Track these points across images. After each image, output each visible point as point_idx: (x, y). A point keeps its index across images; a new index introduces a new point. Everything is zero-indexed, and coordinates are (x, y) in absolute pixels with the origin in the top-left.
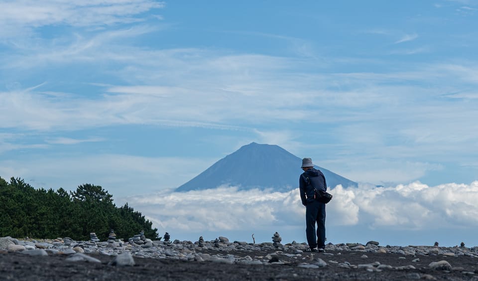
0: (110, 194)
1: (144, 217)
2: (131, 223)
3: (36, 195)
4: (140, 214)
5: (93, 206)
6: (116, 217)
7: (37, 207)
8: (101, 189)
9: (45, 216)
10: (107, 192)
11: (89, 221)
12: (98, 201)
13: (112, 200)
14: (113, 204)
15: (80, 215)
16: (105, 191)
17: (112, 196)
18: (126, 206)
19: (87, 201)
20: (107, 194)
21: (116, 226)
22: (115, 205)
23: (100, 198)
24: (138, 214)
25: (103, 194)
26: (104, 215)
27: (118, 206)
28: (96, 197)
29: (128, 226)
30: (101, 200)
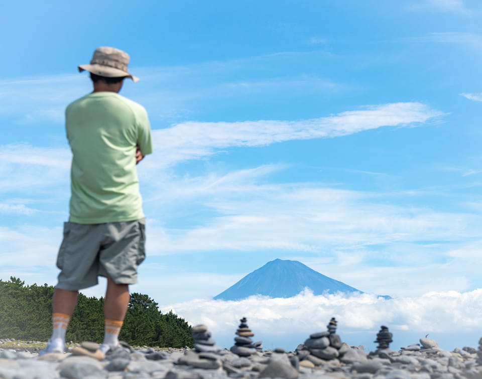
0: (156, 302)
1: (187, 323)
2: (175, 328)
3: (88, 303)
4: (183, 320)
5: (141, 313)
6: (162, 323)
7: (88, 313)
8: (147, 298)
9: (96, 322)
10: (153, 300)
11: (137, 326)
12: (145, 308)
13: (158, 308)
14: (159, 311)
15: (129, 321)
16: (151, 299)
17: (158, 304)
18: (171, 313)
19: (135, 308)
20: (153, 302)
21: (162, 331)
22: (160, 312)
23: (147, 306)
24: (181, 321)
25: (150, 302)
26: (150, 321)
27: (164, 313)
28: (143, 305)
29: (173, 331)
30: (148, 307)
